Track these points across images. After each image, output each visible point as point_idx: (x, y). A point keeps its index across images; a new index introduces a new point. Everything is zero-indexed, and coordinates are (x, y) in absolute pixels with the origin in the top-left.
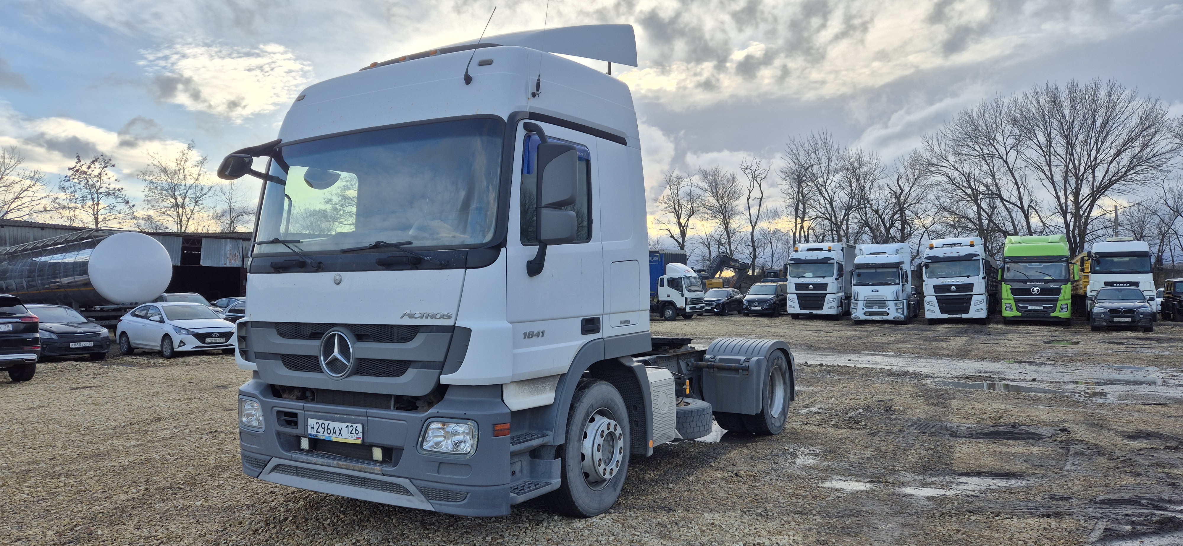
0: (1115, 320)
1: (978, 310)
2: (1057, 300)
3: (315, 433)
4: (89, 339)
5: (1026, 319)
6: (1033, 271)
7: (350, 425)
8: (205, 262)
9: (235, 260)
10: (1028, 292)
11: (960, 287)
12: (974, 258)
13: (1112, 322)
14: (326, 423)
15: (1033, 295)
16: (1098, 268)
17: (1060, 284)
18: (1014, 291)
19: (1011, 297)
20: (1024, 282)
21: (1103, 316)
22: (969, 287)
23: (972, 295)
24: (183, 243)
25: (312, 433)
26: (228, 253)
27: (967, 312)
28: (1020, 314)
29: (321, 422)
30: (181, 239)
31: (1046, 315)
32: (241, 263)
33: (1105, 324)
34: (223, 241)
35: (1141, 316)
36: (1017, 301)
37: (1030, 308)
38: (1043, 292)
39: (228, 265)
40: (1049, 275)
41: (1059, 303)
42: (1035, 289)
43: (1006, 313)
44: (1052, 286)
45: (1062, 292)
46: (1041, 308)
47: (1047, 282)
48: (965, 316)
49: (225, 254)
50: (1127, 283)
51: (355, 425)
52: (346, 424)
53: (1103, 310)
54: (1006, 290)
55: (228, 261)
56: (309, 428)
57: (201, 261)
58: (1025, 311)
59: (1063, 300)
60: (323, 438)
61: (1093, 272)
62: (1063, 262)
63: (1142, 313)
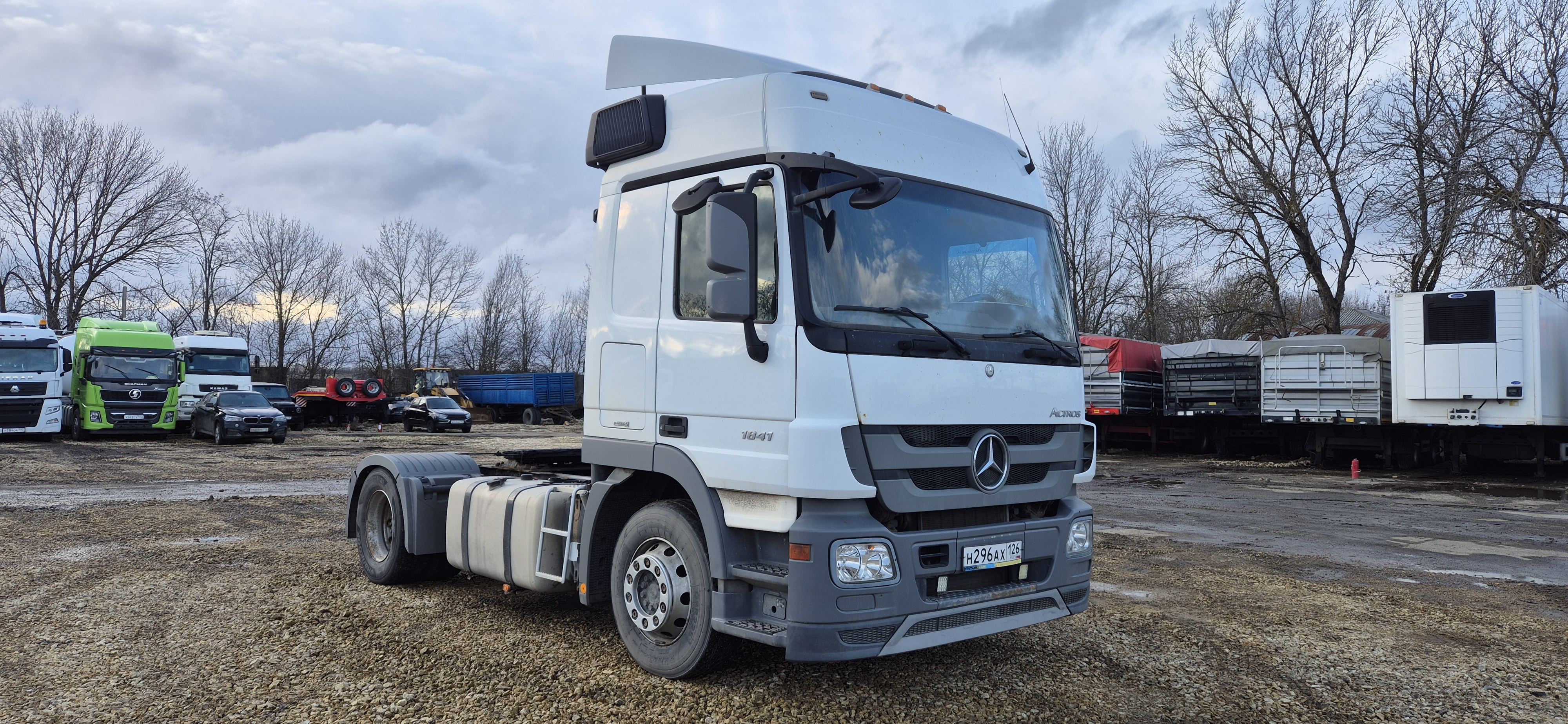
0: (252, 430)
1: (50, 422)
2: (162, 406)
3: (973, 564)
5: (117, 433)
6: (131, 366)
7: (1012, 543)
10: (125, 396)
11: (26, 388)
12: (49, 346)
13: (249, 432)
14: (987, 547)
15: (132, 400)
16: (192, 368)
17: (167, 385)
18: (105, 395)
19: (102, 402)
20: (121, 382)
21: (237, 425)
22: (41, 387)
23: (42, 400)
25: (969, 565)
27: (34, 423)
28: (111, 426)
29: (980, 548)
31: (147, 426)
33: (239, 435)
35: (278, 425)
36: (109, 408)
37: (126, 417)
38: (145, 396)
40: (154, 375)
41: (164, 410)
42: (135, 392)
43: (92, 425)
44: (157, 388)
45: (169, 396)
46: (141, 417)
47: (151, 382)
48: (29, 430)
50: (224, 386)
51: (1016, 543)
52: (1009, 544)
53: (236, 419)
54: (93, 392)
56: (965, 560)
58: (120, 422)
59: (168, 406)
60: (984, 567)
61: (188, 372)
62: (170, 357)
63: (278, 422)
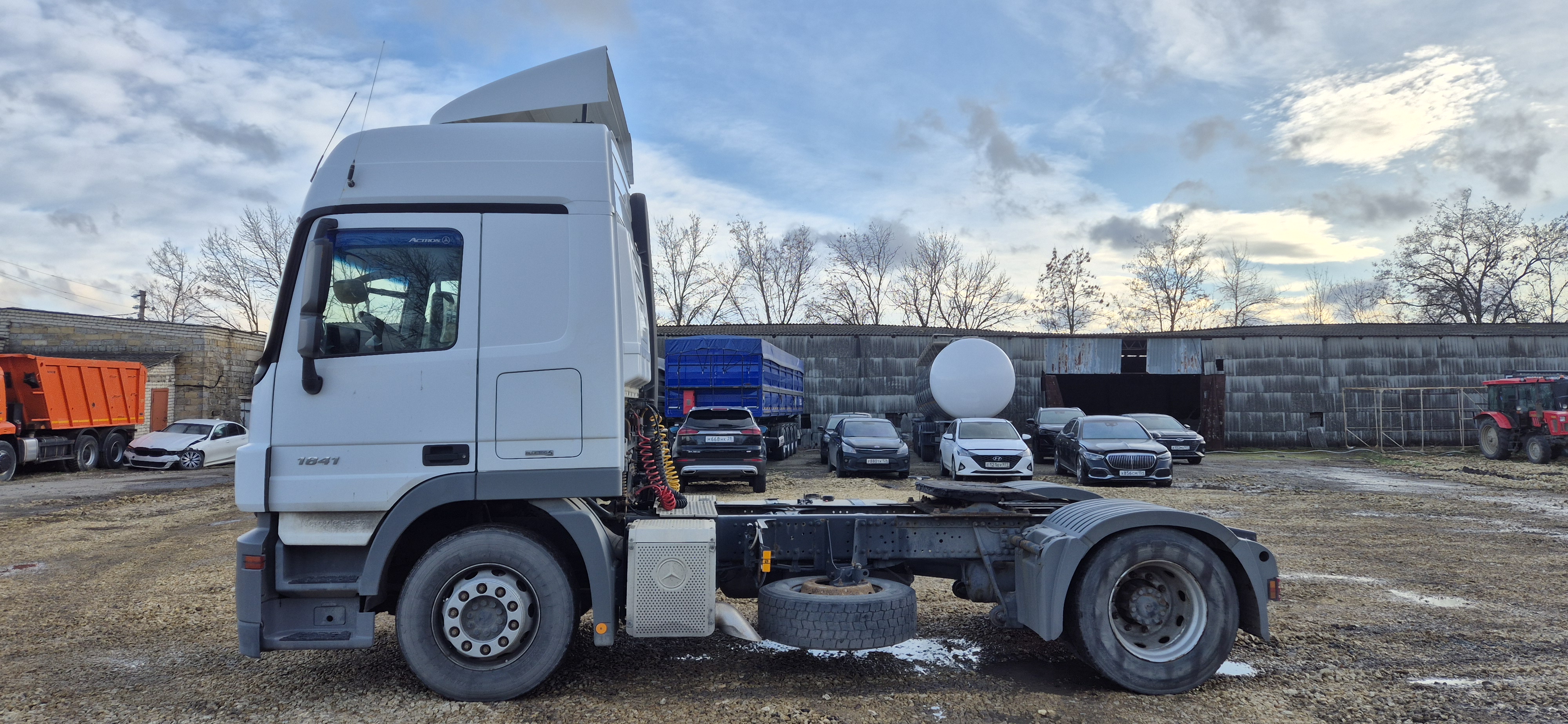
4: (885, 455)
8: (1151, 369)
9: (1192, 365)
24: (1123, 346)
26: (1183, 356)
30: (1120, 341)
32: (1200, 369)
34: (1175, 341)
39: (1183, 371)
49: (1179, 358)
55: (1183, 367)
57: (1147, 368)
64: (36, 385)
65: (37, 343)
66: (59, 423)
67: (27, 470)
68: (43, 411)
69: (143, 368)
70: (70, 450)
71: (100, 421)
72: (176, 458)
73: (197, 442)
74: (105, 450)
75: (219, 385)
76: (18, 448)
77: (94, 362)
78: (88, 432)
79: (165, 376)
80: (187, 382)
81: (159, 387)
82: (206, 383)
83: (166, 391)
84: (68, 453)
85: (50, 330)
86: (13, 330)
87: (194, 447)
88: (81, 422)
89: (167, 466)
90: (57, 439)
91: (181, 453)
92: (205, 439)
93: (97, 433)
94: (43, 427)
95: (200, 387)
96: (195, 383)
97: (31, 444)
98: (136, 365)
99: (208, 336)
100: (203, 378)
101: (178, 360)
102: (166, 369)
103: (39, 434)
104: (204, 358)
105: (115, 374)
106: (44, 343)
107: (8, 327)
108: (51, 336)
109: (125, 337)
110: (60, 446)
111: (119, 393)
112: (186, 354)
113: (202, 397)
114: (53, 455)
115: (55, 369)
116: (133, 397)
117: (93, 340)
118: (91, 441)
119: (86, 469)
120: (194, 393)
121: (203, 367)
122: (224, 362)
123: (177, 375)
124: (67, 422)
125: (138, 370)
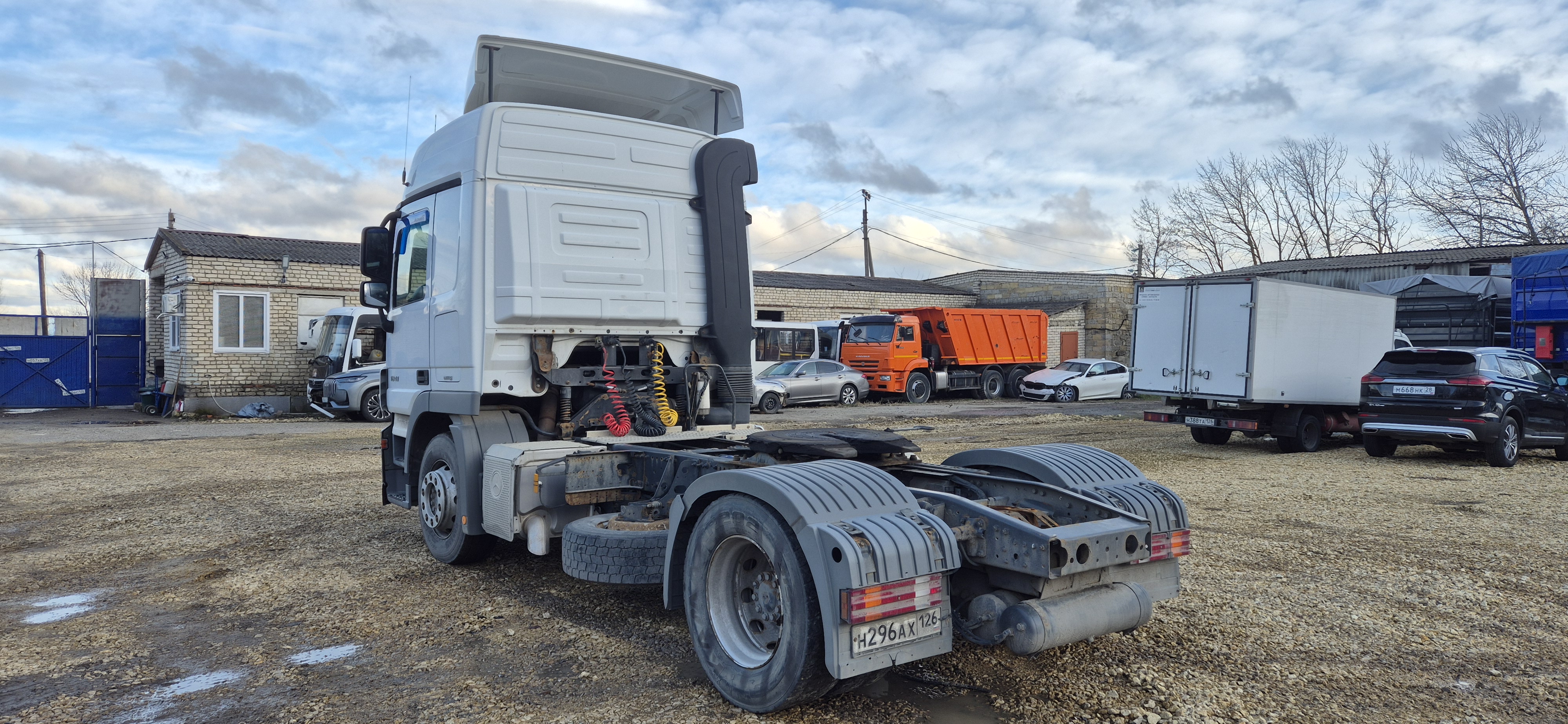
64: (945, 331)
65: (996, 297)
66: (966, 359)
67: (940, 396)
68: (951, 350)
69: (1044, 315)
70: (978, 381)
71: (1006, 359)
72: (1052, 391)
73: (1073, 378)
74: (1010, 383)
75: (1123, 328)
76: (932, 379)
77: (996, 311)
78: (993, 367)
79: (1074, 321)
80: (1093, 326)
81: (1068, 330)
82: (1108, 326)
83: (1075, 334)
84: (976, 383)
85: (1004, 286)
86: (983, 288)
87: (1067, 383)
88: (988, 360)
89: (1046, 398)
90: (965, 373)
91: (1056, 388)
92: (1080, 375)
93: (1003, 369)
94: (953, 363)
95: (1104, 330)
96: (1099, 326)
97: (942, 376)
98: (1037, 312)
99: (1108, 284)
100: (1105, 322)
101: (1086, 306)
102: (1076, 315)
103: (951, 369)
104: (1105, 303)
105: (1017, 319)
106: (1000, 296)
107: (979, 285)
108: (1005, 290)
109: (1051, 288)
110: (969, 378)
111: (1021, 335)
112: (1092, 301)
113: (1105, 339)
114: (963, 385)
115: (961, 317)
116: (1036, 339)
117: (1029, 293)
118: (997, 375)
119: (991, 398)
120: (1099, 336)
121: (1105, 312)
122: (1128, 307)
123: (1086, 319)
124: (974, 359)
125: (1039, 316)
